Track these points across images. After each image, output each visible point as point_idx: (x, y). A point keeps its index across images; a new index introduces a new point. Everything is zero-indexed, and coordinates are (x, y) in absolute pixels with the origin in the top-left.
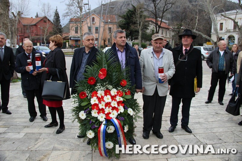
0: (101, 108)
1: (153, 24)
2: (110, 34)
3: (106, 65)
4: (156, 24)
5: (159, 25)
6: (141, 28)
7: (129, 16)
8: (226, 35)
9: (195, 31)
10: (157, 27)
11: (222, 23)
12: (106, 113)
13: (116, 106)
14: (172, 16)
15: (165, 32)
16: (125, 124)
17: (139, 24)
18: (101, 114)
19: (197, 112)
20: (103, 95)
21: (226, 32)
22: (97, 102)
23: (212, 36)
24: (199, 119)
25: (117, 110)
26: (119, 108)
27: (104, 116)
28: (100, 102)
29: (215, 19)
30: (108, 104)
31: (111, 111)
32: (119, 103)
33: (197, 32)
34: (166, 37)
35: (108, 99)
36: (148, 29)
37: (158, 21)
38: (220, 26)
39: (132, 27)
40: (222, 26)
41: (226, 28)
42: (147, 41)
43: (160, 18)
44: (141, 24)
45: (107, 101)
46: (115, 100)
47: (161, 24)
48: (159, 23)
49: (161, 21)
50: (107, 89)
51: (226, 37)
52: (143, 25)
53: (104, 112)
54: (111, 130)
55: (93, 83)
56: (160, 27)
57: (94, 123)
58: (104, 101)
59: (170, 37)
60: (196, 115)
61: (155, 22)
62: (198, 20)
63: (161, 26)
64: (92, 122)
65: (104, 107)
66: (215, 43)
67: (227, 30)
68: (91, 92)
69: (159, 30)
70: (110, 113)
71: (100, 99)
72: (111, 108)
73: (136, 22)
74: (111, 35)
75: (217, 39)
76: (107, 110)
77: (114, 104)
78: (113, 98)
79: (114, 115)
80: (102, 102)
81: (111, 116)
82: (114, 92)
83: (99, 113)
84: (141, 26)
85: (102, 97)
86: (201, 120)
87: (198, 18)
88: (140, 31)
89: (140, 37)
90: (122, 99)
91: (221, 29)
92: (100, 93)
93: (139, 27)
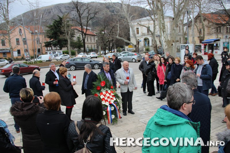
0: (106, 99)
1: (80, 32)
2: (40, 44)
3: (103, 80)
4: (82, 32)
5: (85, 32)
6: (69, 37)
7: (56, 26)
8: (142, 38)
9: (118, 37)
10: (83, 35)
11: (138, 28)
12: (109, 101)
13: (112, 97)
14: (93, 22)
15: (90, 38)
16: (117, 106)
17: (67, 34)
18: (107, 102)
19: (142, 99)
20: (105, 93)
21: (142, 35)
22: (104, 97)
23: (131, 39)
24: (145, 102)
25: (113, 99)
26: (113, 98)
27: (108, 103)
28: (105, 97)
29: (132, 26)
30: (108, 97)
31: (110, 100)
32: (113, 96)
33: (120, 38)
34: (91, 42)
35: (108, 95)
36: (75, 37)
37: (83, 29)
38: (137, 31)
39: (61, 37)
40: (138, 30)
41: (142, 32)
42: (75, 48)
43: (85, 26)
44: (69, 34)
45: (108, 96)
46: (111, 95)
47: (87, 32)
48: (85, 31)
49: (87, 29)
50: (107, 90)
51: (142, 39)
52: (71, 33)
53: (107, 101)
54: (113, 109)
55: (99, 89)
56: (85, 34)
57: (105, 107)
58: (107, 96)
59: (95, 43)
60: (142, 100)
61: (81, 30)
62: (119, 27)
63: (87, 33)
64: (104, 107)
65: (107, 99)
66: (135, 46)
67: (143, 34)
68: (99, 93)
69: (85, 37)
70: (110, 101)
71: (105, 96)
72: (110, 99)
73: (64, 32)
74: (41, 46)
75: (137, 42)
76: (109, 100)
77: (111, 97)
78: (110, 94)
79: (112, 102)
80: (106, 97)
81: (111, 102)
82: (109, 92)
83: (105, 102)
84: (69, 35)
85: (105, 95)
86: (146, 102)
87: (119, 26)
88: (68, 40)
89: (69, 45)
90: (113, 94)
91: (138, 33)
92: (104, 93)
93: (67, 36)
